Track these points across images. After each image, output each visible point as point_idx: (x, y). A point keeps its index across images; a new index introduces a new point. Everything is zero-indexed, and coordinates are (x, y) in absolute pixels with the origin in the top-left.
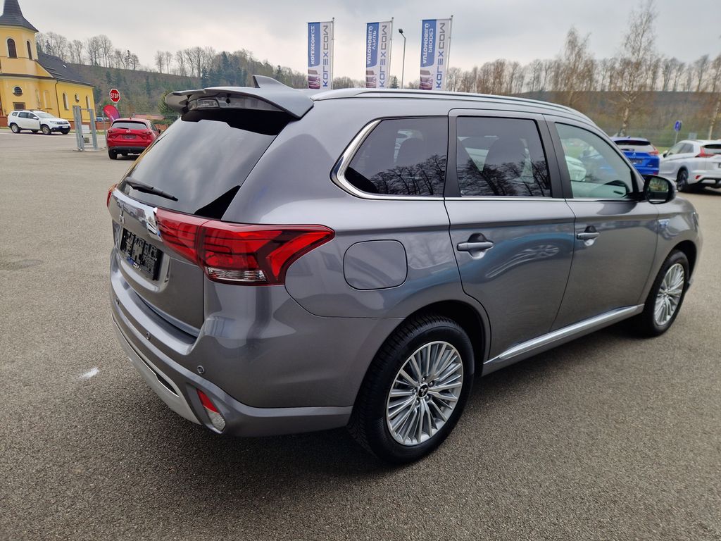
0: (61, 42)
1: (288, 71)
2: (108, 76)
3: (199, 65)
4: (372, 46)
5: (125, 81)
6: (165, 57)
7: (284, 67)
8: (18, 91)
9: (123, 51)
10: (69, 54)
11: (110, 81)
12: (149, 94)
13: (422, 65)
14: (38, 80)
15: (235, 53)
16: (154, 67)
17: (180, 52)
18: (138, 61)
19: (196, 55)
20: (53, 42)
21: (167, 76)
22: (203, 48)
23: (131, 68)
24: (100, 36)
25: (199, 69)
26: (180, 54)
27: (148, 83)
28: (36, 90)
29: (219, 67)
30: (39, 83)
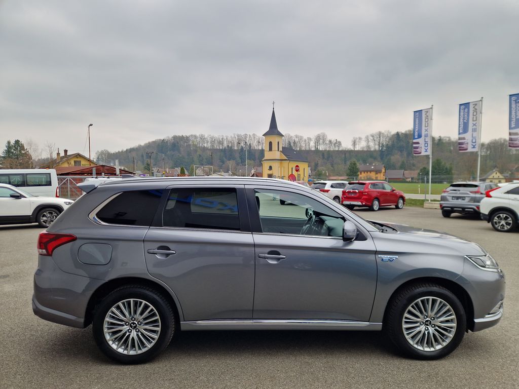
0: (301, 139)
1: (448, 139)
2: (323, 155)
3: (379, 143)
4: (464, 119)
5: (332, 157)
6: (358, 140)
7: (445, 137)
8: (271, 168)
9: (333, 140)
10: (304, 145)
11: (324, 158)
12: (345, 163)
13: (510, 128)
14: (280, 161)
15: (406, 131)
16: (350, 147)
17: (368, 136)
18: (341, 144)
19: (378, 136)
20: (297, 140)
21: (358, 151)
22: (383, 131)
23: (337, 149)
24: (322, 133)
25: (379, 145)
26: (367, 138)
27: (345, 157)
28: (279, 167)
29: (393, 142)
30: (281, 163)
